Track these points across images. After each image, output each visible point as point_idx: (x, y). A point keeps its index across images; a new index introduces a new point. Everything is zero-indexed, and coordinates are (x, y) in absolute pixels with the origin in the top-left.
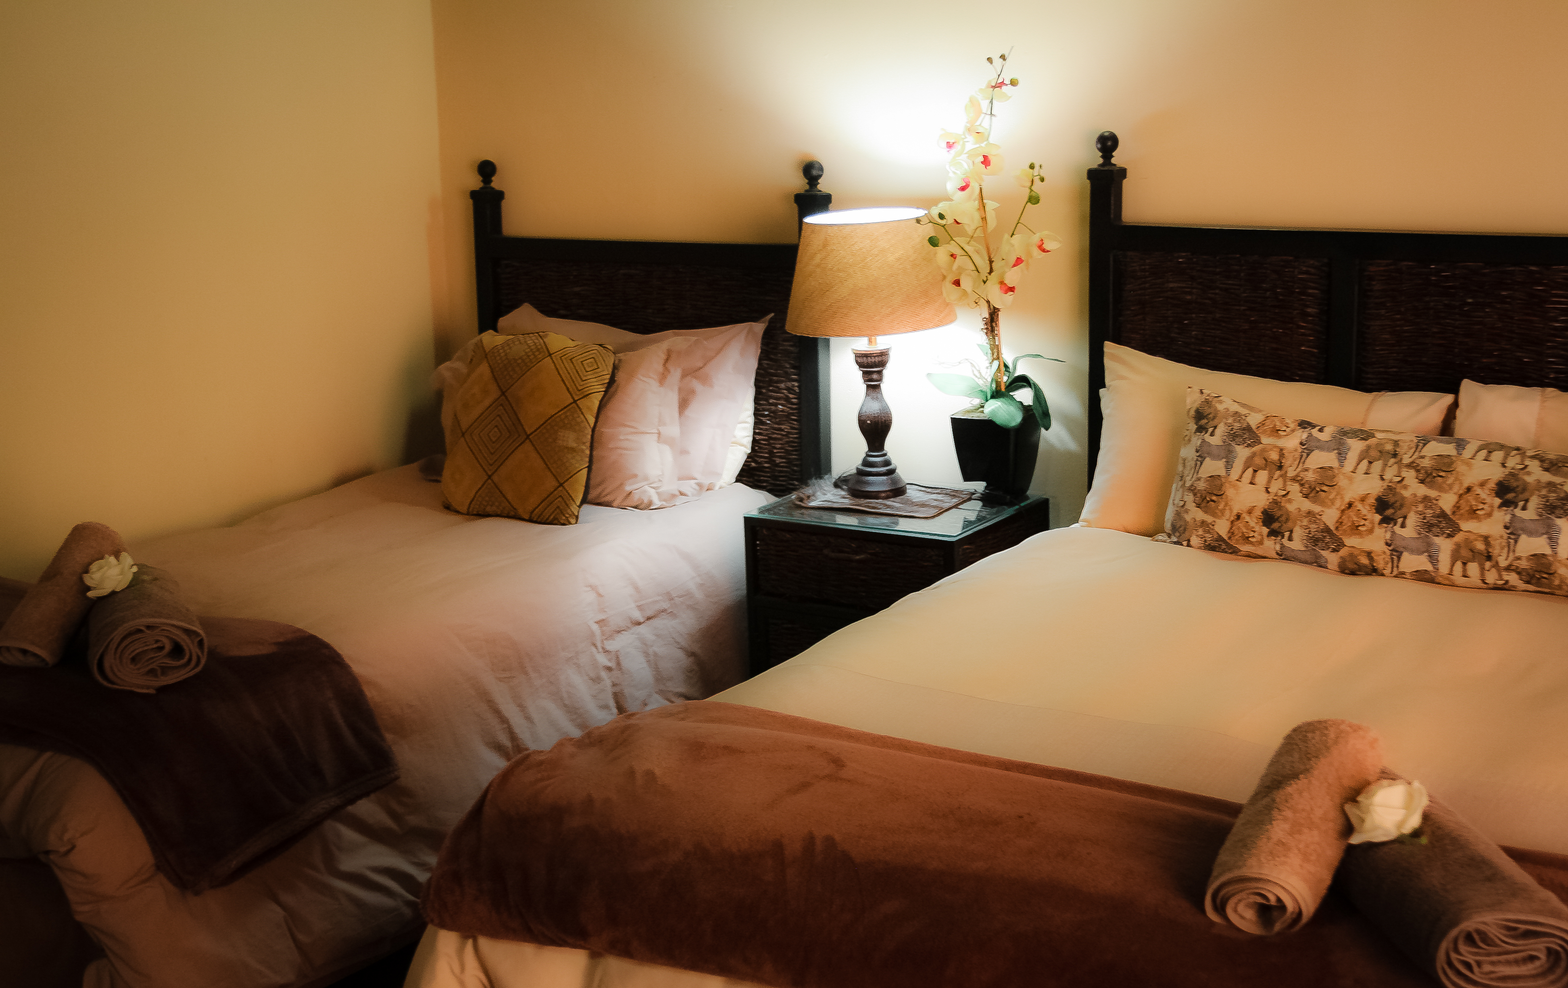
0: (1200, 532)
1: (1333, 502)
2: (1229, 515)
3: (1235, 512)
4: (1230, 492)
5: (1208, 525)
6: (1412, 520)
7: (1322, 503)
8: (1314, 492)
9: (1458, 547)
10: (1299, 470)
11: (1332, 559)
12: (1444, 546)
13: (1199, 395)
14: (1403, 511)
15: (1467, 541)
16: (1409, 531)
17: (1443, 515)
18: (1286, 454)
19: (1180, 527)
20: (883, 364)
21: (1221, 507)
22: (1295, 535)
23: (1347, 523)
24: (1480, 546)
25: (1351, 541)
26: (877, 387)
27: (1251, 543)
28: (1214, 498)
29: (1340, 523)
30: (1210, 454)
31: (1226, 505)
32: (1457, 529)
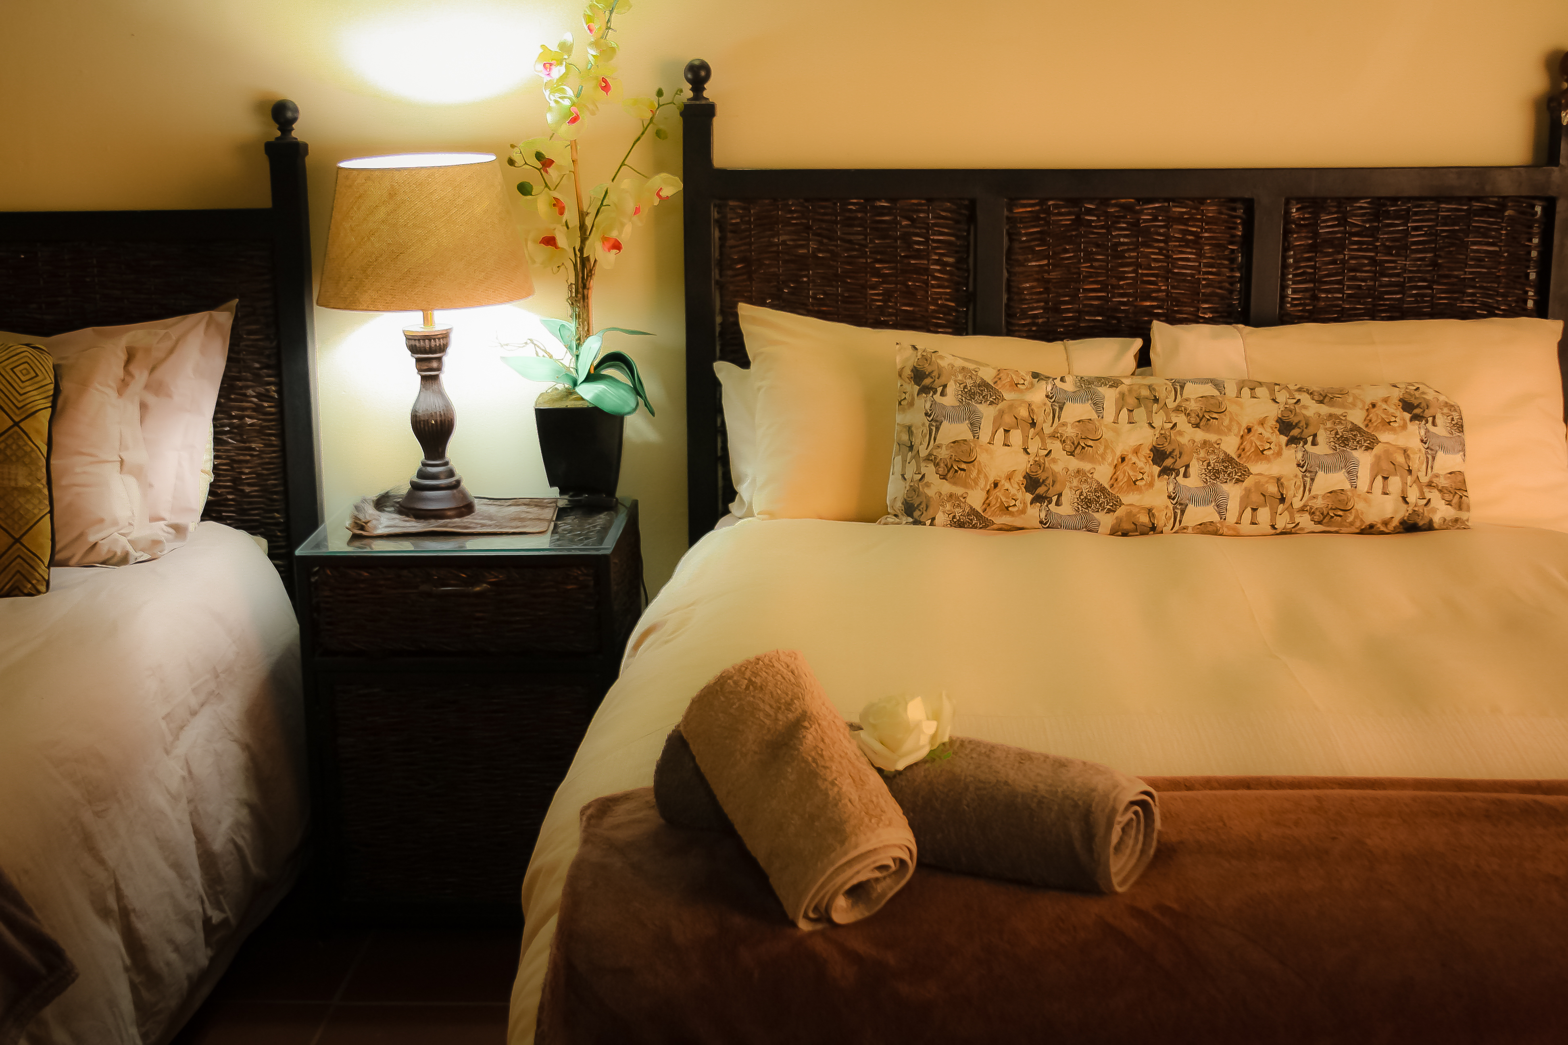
0: (948, 507)
1: (1103, 456)
2: (984, 484)
3: (991, 480)
4: (982, 458)
5: (958, 498)
6: (1196, 468)
7: (1092, 460)
8: (1079, 448)
9: (1248, 492)
10: (1055, 425)
11: (1106, 520)
12: (1233, 492)
13: (910, 351)
14: (1184, 460)
15: (1257, 484)
16: (1193, 481)
17: (1228, 459)
18: (1036, 410)
19: (920, 504)
20: (443, 349)
21: (974, 474)
22: (1064, 499)
23: (1123, 479)
24: (1272, 489)
25: (1129, 499)
26: (435, 378)
27: (1012, 514)
28: (963, 466)
29: (1114, 479)
30: (946, 416)
31: (979, 472)
32: (1247, 473)
